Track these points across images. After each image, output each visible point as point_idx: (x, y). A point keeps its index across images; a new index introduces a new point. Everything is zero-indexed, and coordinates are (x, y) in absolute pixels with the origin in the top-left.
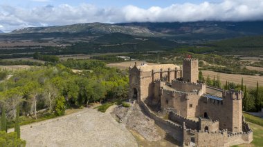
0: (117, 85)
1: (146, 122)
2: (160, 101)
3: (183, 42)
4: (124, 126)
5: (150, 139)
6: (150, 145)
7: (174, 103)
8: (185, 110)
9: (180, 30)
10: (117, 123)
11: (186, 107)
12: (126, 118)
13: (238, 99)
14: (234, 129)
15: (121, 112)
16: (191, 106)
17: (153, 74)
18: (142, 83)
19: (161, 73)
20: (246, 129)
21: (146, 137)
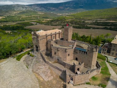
0: (27, 41)
1: (44, 67)
2: (51, 52)
3: (61, 14)
4: (31, 70)
5: (46, 79)
6: (46, 84)
7: (59, 54)
8: (66, 57)
9: (59, 8)
10: (27, 68)
11: (66, 56)
12: (32, 64)
13: (96, 51)
14: (92, 67)
15: (29, 60)
16: (69, 55)
17: (46, 37)
18: (40, 43)
19: (51, 35)
20: (98, 66)
21: (44, 78)
